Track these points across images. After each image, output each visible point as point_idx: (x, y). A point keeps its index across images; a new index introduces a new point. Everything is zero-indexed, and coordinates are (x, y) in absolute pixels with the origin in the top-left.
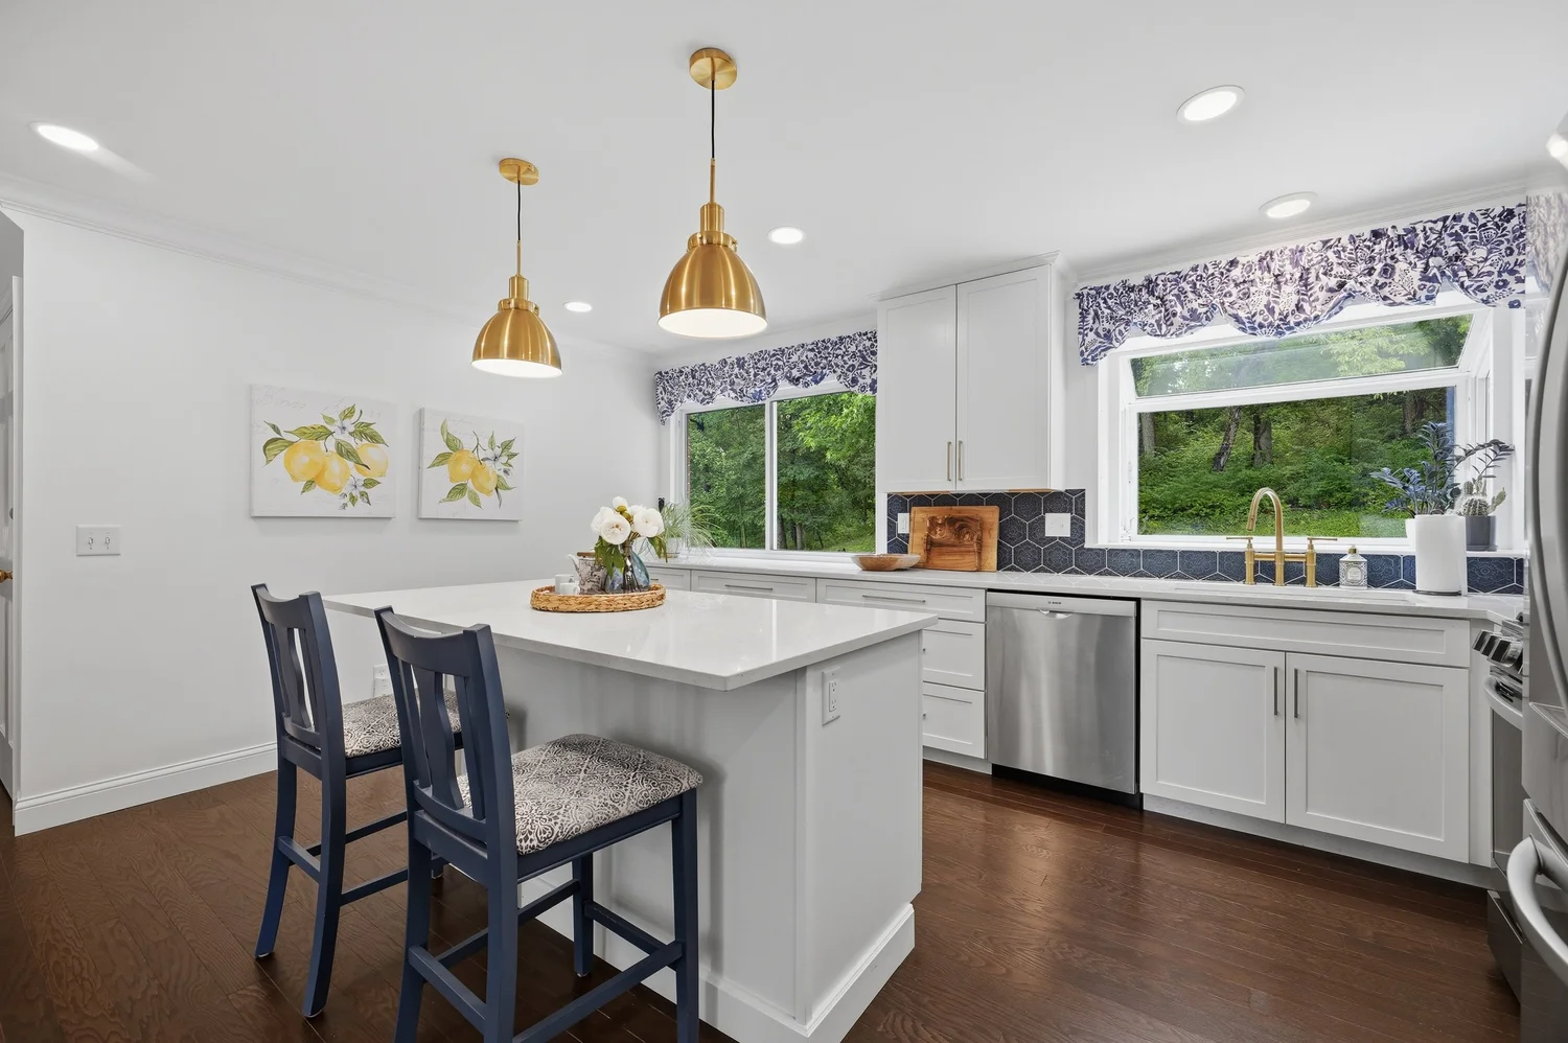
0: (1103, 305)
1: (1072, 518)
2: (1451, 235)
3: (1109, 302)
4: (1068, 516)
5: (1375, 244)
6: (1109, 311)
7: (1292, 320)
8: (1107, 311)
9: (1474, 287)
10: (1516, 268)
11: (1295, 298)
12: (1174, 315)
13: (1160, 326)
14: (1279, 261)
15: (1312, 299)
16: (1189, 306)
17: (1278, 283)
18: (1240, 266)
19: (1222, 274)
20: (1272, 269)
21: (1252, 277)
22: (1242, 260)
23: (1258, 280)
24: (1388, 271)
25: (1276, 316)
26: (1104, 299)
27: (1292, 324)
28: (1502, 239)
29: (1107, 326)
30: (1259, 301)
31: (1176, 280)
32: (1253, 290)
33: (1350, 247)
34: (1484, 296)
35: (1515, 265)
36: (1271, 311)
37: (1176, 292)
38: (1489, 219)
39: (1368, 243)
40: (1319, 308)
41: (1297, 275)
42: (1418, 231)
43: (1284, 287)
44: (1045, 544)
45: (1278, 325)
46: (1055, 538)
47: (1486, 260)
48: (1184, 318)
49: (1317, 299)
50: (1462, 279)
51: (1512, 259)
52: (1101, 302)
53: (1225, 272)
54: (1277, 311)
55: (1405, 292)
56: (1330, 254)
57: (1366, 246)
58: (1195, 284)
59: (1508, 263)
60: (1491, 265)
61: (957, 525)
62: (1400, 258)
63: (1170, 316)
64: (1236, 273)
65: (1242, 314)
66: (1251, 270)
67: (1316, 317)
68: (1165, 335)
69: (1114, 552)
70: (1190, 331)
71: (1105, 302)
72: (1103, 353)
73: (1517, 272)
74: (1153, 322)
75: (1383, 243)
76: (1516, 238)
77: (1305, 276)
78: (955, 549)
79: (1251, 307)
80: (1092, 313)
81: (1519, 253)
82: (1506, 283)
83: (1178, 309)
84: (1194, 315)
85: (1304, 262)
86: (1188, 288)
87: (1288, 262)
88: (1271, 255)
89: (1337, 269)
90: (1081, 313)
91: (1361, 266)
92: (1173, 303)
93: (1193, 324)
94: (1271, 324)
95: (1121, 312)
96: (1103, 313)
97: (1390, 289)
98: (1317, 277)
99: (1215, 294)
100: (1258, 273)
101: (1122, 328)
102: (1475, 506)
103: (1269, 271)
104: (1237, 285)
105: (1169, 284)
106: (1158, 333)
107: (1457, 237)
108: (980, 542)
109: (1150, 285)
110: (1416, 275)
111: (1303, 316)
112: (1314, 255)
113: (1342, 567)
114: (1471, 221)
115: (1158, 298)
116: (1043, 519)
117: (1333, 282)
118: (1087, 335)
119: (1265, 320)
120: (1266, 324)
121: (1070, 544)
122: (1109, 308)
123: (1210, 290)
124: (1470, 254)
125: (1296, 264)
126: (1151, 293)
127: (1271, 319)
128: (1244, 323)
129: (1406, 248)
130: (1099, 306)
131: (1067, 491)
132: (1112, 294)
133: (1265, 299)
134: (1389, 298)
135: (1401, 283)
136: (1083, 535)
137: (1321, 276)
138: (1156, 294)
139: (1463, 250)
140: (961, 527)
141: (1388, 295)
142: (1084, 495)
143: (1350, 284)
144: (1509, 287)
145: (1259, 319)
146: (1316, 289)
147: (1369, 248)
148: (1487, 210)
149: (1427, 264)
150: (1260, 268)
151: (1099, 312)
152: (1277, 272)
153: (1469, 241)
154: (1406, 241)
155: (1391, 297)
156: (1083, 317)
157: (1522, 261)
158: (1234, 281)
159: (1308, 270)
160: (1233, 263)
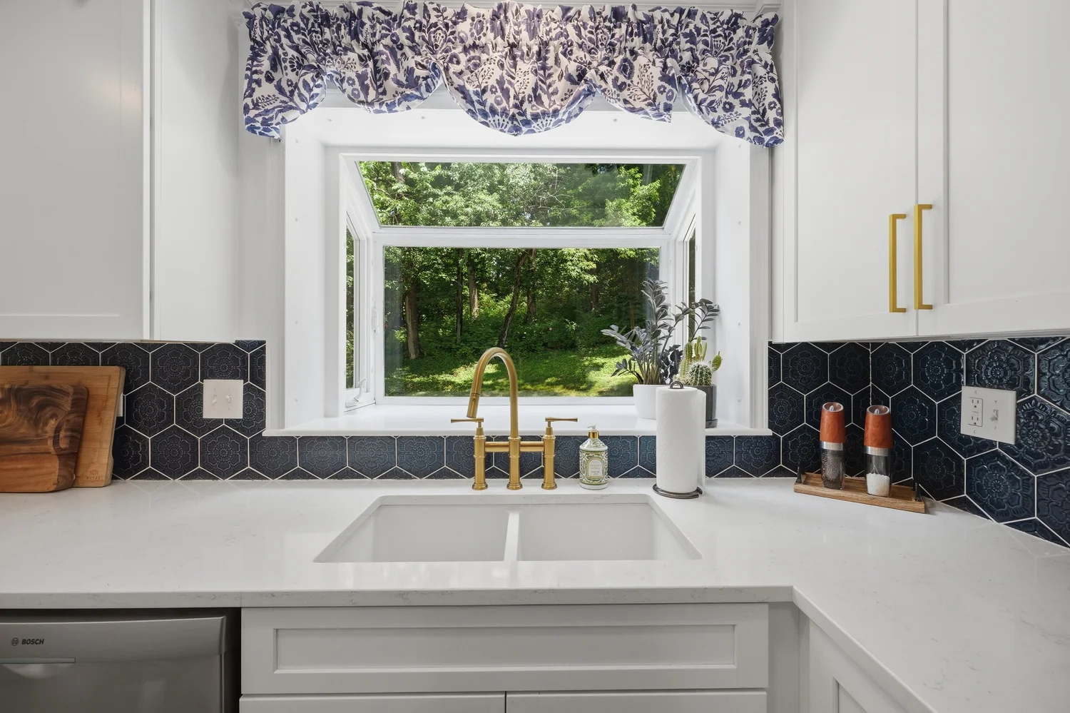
0: (285, 41)
1: (247, 388)
2: (685, 35)
3: (295, 37)
4: (238, 385)
5: (615, 27)
6: (296, 54)
7: (529, 109)
8: (292, 53)
9: (708, 101)
10: (741, 90)
11: (532, 79)
12: (386, 75)
13: (365, 89)
14: (515, 25)
15: (551, 90)
16: (406, 64)
17: (514, 58)
18: (469, 21)
19: (447, 26)
20: (507, 33)
21: (483, 40)
22: (472, 11)
23: (490, 46)
24: (626, 68)
25: (512, 101)
26: (286, 30)
27: (529, 117)
28: (727, 54)
29: (292, 76)
30: (491, 73)
31: (388, 23)
32: (484, 57)
33: (591, 23)
34: (713, 116)
35: (739, 86)
36: (506, 93)
37: (387, 41)
38: (718, 24)
39: (607, 24)
40: (558, 103)
41: (535, 49)
42: (656, 22)
43: (520, 63)
44: (203, 431)
45: (513, 116)
46: (219, 421)
47: (717, 71)
48: (399, 83)
49: (555, 92)
50: (696, 92)
51: (735, 81)
52: (282, 33)
53: (450, 24)
54: (512, 93)
55: (644, 97)
56: (570, 28)
57: (606, 27)
58: (413, 34)
59: (732, 84)
60: (722, 78)
61: (35, 402)
62: (640, 52)
63: (380, 75)
64: (464, 28)
65: (470, 88)
66: (482, 29)
67: (556, 112)
68: (371, 104)
69: (308, 441)
70: (405, 103)
71: (289, 36)
72: (280, 116)
73: (742, 94)
74: (353, 76)
75: (624, 26)
76: (740, 55)
77: (543, 53)
78: (25, 448)
79: (481, 79)
80: (270, 51)
81: (743, 73)
82: (732, 107)
83: (392, 68)
84: (412, 82)
85: (542, 31)
86: (403, 37)
87: (523, 27)
88: (505, 12)
89: (578, 53)
90: (252, 48)
91: (601, 53)
92: (384, 57)
93: (408, 91)
94: (504, 112)
95: (312, 58)
96: (285, 54)
97: (629, 92)
98: (557, 61)
99: (439, 55)
100: (491, 35)
101: (308, 77)
102: (701, 373)
103: (503, 37)
104: (466, 50)
105: (378, 27)
106: (362, 98)
107: (691, 38)
108: (78, 436)
109: (354, 21)
110: (656, 71)
111: (541, 109)
112: (553, 25)
113: (583, 457)
114: (702, 22)
115: (365, 46)
116: (200, 387)
117: (572, 68)
118: (258, 82)
119: (498, 103)
120: (499, 108)
121: (243, 431)
122: (296, 48)
123: (433, 48)
124: (701, 65)
125: (533, 33)
126: (355, 35)
127: (504, 104)
128: (472, 103)
129: (645, 41)
130: (278, 41)
131: (238, 343)
132: (297, 24)
133: (498, 73)
134: (630, 103)
135: (640, 86)
136: (262, 416)
137: (561, 56)
138: (362, 39)
139: (695, 59)
140: (41, 407)
141: (628, 99)
142: (264, 349)
143: (590, 74)
144: (735, 110)
145: (490, 99)
146: (555, 77)
147: (610, 29)
148: (716, 14)
149: (665, 64)
150: (493, 30)
151: (281, 52)
152: (512, 40)
153: (701, 46)
154: (644, 30)
155: (631, 101)
156: (255, 56)
157: (746, 81)
158: (462, 41)
159: (546, 44)
160: (462, 15)
